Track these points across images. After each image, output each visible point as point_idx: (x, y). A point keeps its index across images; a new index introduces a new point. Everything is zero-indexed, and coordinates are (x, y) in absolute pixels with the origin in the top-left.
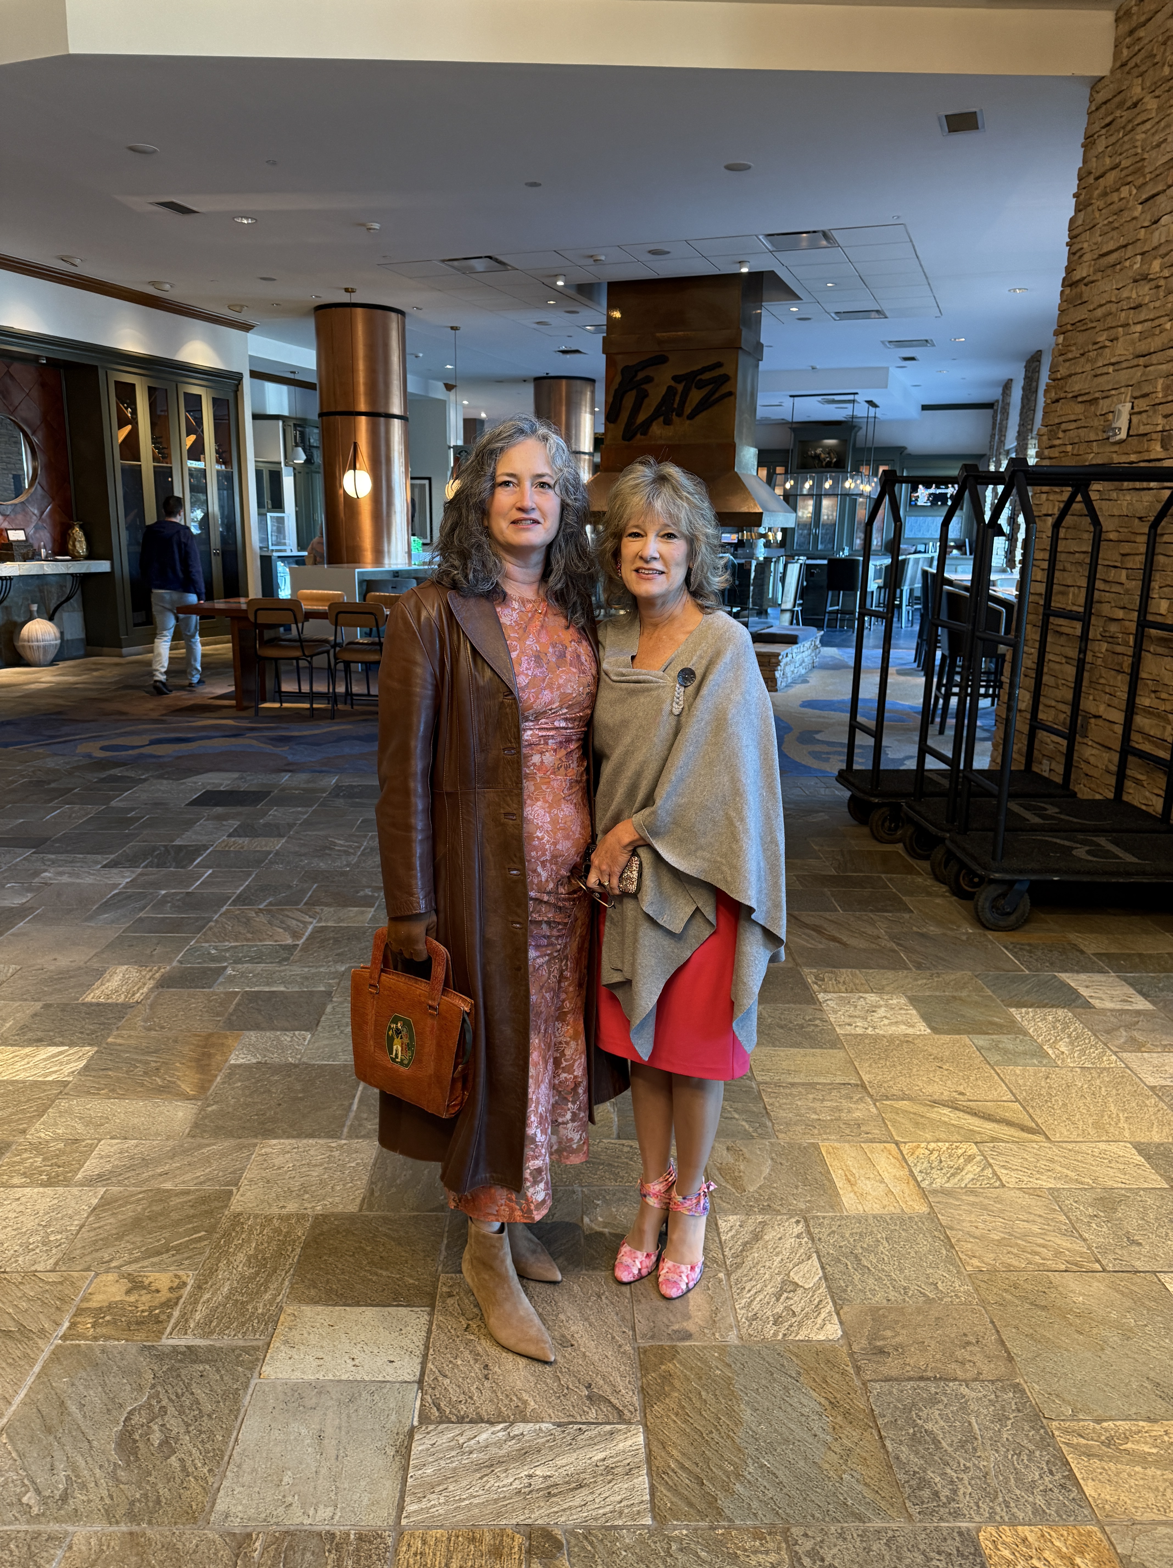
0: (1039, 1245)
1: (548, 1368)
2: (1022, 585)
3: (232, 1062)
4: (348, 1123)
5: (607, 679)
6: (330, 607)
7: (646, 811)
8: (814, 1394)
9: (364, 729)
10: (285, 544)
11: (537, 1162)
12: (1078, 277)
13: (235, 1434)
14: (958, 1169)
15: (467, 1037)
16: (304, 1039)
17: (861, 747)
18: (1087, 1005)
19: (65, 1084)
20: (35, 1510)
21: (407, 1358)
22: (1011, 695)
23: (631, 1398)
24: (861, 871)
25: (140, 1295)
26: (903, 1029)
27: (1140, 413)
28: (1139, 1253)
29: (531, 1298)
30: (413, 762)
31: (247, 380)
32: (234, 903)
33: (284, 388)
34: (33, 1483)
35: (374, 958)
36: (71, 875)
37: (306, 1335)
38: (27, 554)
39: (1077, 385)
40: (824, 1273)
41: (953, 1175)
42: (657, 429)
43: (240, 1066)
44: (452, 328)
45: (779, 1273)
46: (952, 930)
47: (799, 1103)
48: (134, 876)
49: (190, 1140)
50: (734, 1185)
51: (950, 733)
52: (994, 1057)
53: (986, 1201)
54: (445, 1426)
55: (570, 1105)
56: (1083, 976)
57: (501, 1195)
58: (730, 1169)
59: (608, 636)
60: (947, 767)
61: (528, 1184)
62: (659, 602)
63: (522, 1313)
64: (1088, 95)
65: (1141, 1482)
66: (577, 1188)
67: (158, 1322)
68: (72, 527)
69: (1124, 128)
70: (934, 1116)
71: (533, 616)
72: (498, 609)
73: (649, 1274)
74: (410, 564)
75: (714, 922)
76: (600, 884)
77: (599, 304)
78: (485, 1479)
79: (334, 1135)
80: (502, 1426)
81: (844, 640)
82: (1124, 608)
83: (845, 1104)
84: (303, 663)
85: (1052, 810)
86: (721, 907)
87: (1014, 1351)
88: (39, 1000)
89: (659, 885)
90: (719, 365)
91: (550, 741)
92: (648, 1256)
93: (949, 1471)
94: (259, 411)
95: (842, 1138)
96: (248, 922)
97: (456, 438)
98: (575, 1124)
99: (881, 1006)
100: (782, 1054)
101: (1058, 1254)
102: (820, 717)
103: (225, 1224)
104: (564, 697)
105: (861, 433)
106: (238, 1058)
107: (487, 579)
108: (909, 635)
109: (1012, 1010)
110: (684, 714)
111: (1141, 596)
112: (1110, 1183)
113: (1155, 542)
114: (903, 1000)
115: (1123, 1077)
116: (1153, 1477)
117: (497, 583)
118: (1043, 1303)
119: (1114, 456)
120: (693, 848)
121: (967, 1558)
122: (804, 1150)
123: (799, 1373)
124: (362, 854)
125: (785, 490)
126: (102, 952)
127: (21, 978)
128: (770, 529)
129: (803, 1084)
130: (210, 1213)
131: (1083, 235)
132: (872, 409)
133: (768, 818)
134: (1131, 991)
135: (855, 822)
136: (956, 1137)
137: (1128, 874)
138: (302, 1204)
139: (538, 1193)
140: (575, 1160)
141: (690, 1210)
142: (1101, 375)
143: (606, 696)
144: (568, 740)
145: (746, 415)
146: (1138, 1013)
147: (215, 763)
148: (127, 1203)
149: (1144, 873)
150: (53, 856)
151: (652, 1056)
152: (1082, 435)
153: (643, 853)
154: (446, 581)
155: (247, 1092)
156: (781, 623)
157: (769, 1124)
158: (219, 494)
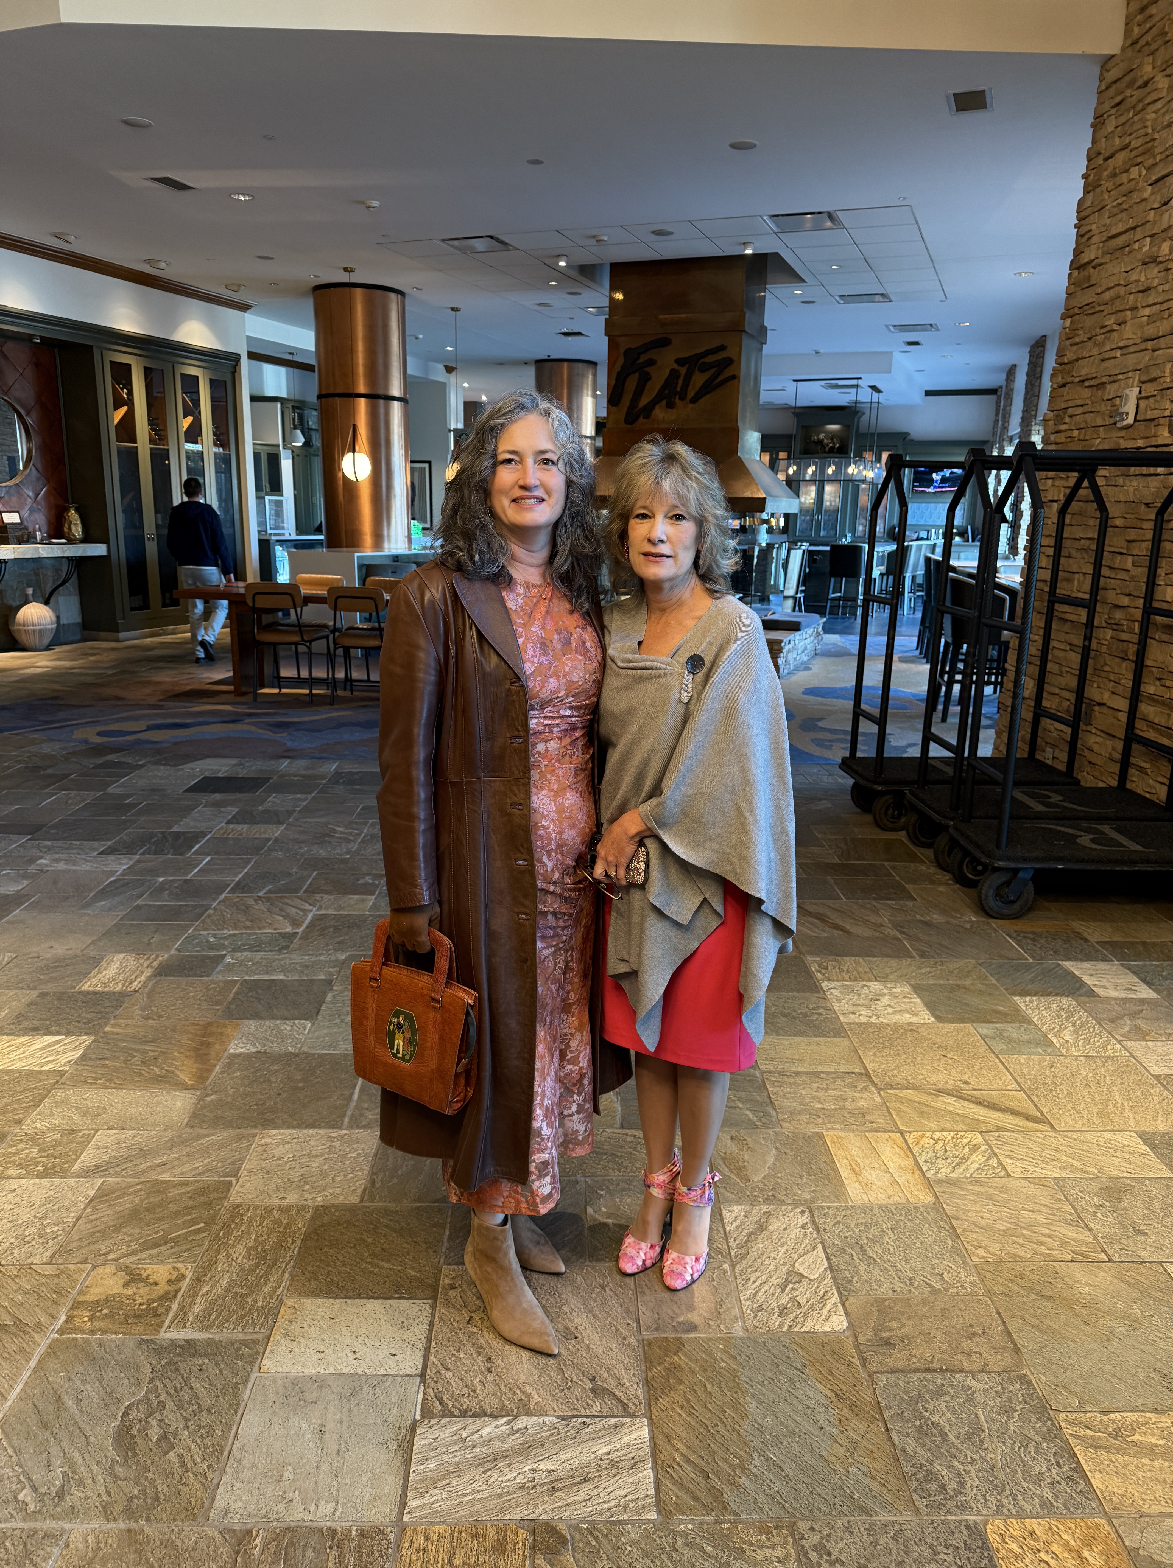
0: (1046, 1236)
1: (552, 1361)
2: (1028, 572)
3: (231, 1051)
4: (349, 1113)
5: (614, 666)
6: (329, 591)
7: (654, 802)
8: (819, 1386)
9: (363, 715)
10: (283, 528)
11: (542, 1155)
12: (1086, 260)
13: (234, 1429)
14: (963, 1158)
15: (471, 1030)
16: (305, 1028)
17: (864, 734)
18: (1091, 994)
19: (62, 1074)
20: (31, 1507)
21: (409, 1353)
22: (1017, 683)
23: (635, 1391)
24: (864, 859)
25: (138, 1288)
26: (907, 1017)
27: (1147, 398)
28: (1145, 1243)
29: (534, 1290)
30: (416, 750)
31: (244, 362)
32: (233, 891)
33: (282, 370)
34: (30, 1479)
35: (375, 951)
36: (67, 862)
37: (306, 1328)
38: (22, 536)
39: (1084, 370)
40: (829, 1264)
41: (958, 1164)
42: (659, 413)
43: (240, 1055)
44: (453, 309)
45: (784, 1264)
46: (955, 918)
47: (803, 1092)
48: (131, 863)
49: (188, 1130)
50: (738, 1175)
51: (954, 720)
52: (999, 1046)
53: (991, 1191)
54: (448, 1419)
55: (575, 1097)
56: (1087, 965)
57: (506, 1187)
58: (734, 1159)
59: (615, 622)
60: (951, 755)
61: (534, 1177)
62: (667, 586)
63: (525, 1305)
64: (1098, 74)
65: (1149, 1474)
66: (580, 1178)
67: (156, 1315)
68: (67, 510)
69: (1134, 107)
70: (938, 1105)
71: (538, 602)
72: (504, 593)
73: (654, 1265)
74: (410, 548)
75: (722, 913)
76: (607, 875)
77: (601, 285)
78: (488, 1474)
79: (335, 1125)
80: (505, 1419)
81: (846, 627)
82: (1130, 595)
83: (849, 1093)
84: (302, 649)
85: (1056, 798)
86: (729, 898)
87: (1020, 1342)
88: (35, 988)
89: (666, 876)
90: (723, 348)
91: (555, 729)
92: (652, 1247)
93: (956, 1463)
94: (257, 393)
95: (847, 1127)
96: (247, 909)
97: (456, 421)
98: (581, 1116)
99: (884, 995)
100: (786, 1043)
101: (1063, 1244)
102: (822, 704)
103: (224, 1215)
104: (570, 684)
105: (865, 418)
106: (237, 1047)
107: (493, 561)
108: (911, 622)
109: (1016, 998)
110: (693, 702)
111: (1147, 583)
112: (1116, 1173)
113: (1161, 528)
114: (907, 989)
115: (1127, 1066)
116: (1161, 1469)
117: (503, 567)
118: (1049, 1294)
119: (1121, 441)
120: (702, 839)
121: (975, 1552)
122: (808, 1139)
123: (805, 1366)
124: (363, 842)
125: (788, 475)
126: (99, 939)
127: (17, 966)
128: (773, 515)
129: (807, 1073)
130: (209, 1205)
131: (1091, 217)
132: (875, 395)
133: (778, 808)
134: (1136, 979)
135: (858, 810)
136: (961, 1126)
137: (1133, 862)
138: (302, 1195)
139: (544, 1186)
140: (580, 1152)
141: (694, 1201)
142: (1109, 359)
143: (611, 682)
144: (573, 728)
145: (750, 399)
146: (1142, 1001)
147: (212, 750)
148: (125, 1194)
149: (1148, 862)
150: (48, 843)
151: (658, 1048)
152: (1089, 420)
153: (650, 843)
154: (451, 562)
155: (246, 1082)
156: (783, 610)
157: (773, 1113)
158: (217, 477)
